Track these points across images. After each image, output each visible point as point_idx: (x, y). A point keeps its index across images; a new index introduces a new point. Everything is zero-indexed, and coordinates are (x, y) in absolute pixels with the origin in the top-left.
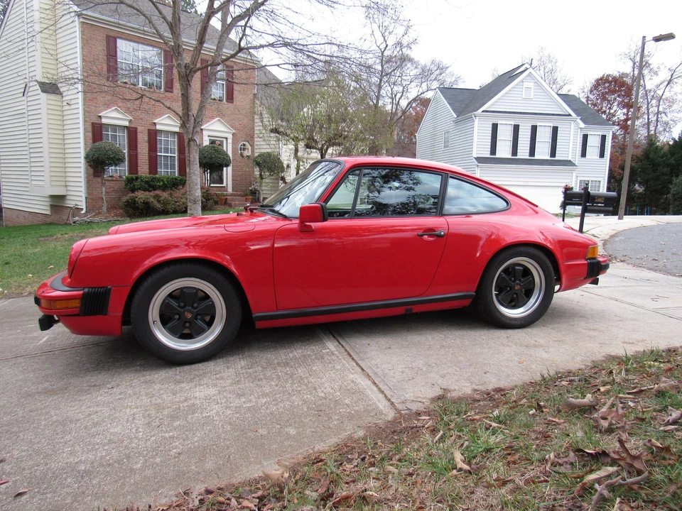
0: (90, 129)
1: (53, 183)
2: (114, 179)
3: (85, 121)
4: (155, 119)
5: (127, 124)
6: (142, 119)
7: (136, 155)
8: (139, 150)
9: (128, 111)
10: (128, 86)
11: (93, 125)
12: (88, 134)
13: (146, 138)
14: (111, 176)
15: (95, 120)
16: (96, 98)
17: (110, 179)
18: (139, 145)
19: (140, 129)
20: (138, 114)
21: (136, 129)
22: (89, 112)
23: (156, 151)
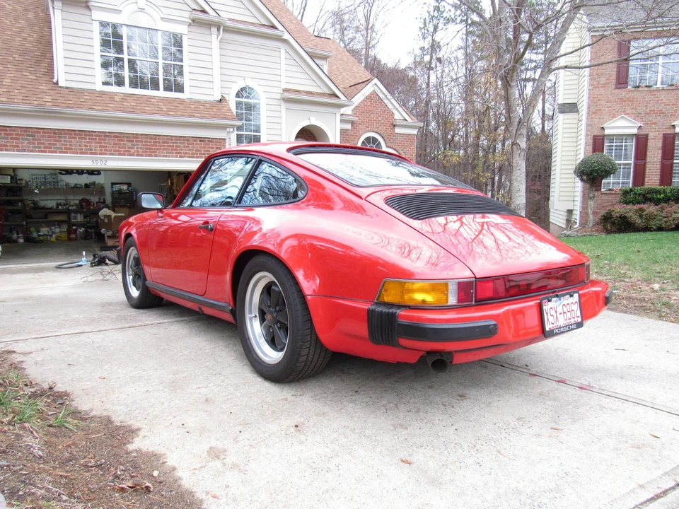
0: (591, 142)
1: (561, 198)
2: (613, 192)
3: (587, 135)
4: (675, 121)
5: (635, 131)
6: (655, 123)
7: (644, 166)
8: (648, 159)
9: (637, 116)
10: (640, 89)
11: (595, 137)
12: (587, 148)
13: (660, 144)
14: (610, 190)
15: (597, 133)
16: (600, 110)
17: (608, 192)
18: (649, 154)
19: (651, 135)
20: (651, 118)
21: (647, 135)
22: (592, 125)
23: (672, 158)
